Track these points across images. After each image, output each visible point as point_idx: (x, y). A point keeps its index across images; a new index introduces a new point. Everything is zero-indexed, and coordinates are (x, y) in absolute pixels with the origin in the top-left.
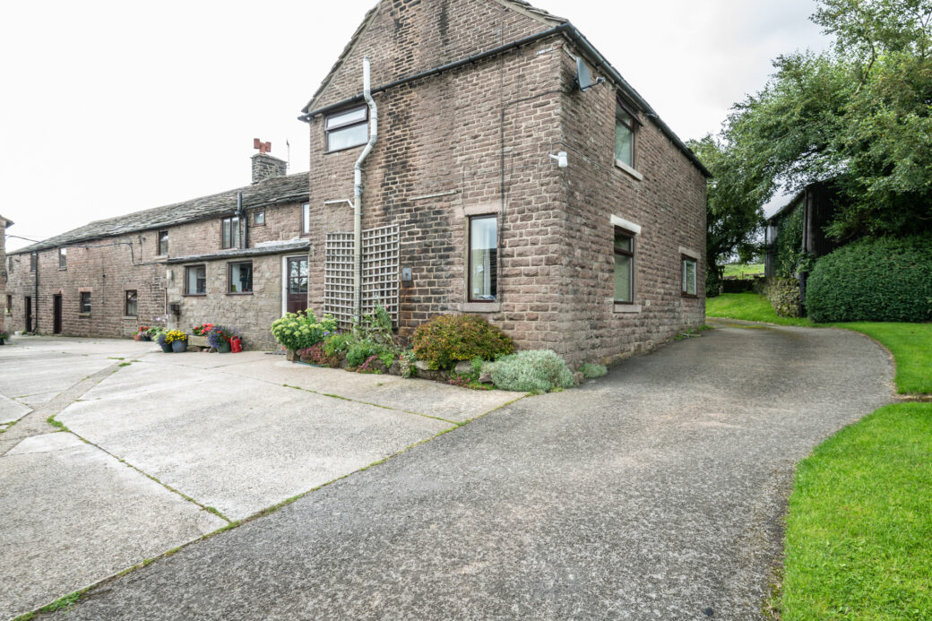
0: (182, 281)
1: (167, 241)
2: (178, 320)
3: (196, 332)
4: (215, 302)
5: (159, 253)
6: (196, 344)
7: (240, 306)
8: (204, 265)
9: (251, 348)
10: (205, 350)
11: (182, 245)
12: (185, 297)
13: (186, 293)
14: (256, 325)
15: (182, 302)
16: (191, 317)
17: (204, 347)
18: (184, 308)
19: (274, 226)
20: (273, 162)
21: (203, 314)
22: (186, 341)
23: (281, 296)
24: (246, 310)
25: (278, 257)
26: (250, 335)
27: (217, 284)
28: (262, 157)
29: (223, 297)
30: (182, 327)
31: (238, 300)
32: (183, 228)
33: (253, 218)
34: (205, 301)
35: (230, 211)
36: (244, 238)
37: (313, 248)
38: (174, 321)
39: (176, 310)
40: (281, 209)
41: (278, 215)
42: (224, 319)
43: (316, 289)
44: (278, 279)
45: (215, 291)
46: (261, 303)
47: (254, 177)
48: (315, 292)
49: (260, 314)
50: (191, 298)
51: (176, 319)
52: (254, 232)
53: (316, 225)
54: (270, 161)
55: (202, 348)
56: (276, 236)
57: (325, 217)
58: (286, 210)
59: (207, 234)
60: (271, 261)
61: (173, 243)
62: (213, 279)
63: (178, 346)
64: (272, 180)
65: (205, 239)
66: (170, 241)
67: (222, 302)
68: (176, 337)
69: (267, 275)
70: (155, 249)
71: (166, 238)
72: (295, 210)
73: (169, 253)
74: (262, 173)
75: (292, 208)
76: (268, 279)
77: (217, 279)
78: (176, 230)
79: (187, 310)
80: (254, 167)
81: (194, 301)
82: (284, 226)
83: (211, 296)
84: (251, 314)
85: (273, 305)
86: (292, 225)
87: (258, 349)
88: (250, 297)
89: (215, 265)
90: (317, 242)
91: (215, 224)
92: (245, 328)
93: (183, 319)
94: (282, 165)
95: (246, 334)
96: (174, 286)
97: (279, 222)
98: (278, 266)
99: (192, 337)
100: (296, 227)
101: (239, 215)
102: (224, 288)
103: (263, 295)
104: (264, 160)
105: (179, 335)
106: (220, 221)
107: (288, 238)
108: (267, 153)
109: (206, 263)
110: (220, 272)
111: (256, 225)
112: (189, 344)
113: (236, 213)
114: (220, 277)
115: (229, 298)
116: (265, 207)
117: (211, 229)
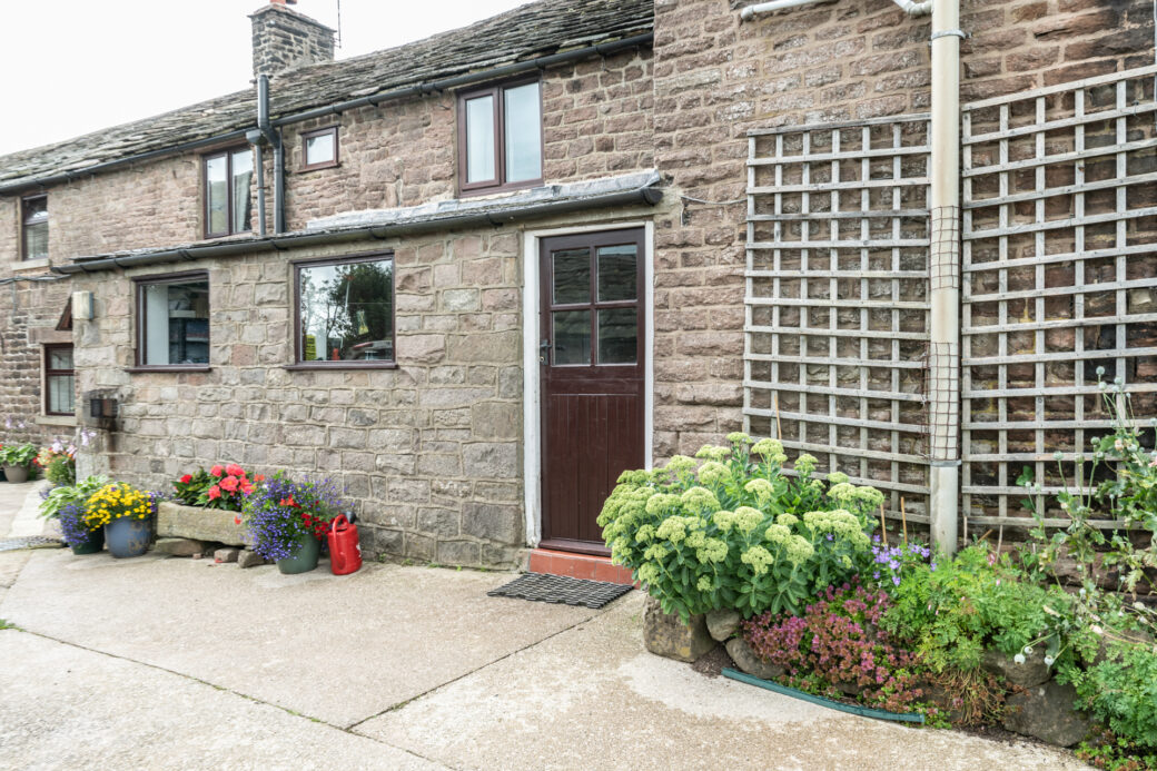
0: (124, 324)
1: (45, 224)
2: (113, 445)
3: (189, 492)
4: (245, 392)
5: (24, 254)
6: (187, 533)
7: (346, 407)
8: (204, 273)
9: (394, 552)
10: (223, 553)
11: (88, 231)
12: (134, 373)
13: (139, 365)
14: (414, 476)
15: (125, 391)
16: (158, 438)
17: (219, 545)
18: (135, 408)
19: (365, 166)
20: (304, 29)
21: (199, 428)
22: (152, 519)
23: (518, 375)
24: (367, 423)
25: (506, 236)
26: (392, 509)
27: (253, 334)
28: (279, 13)
29: (276, 375)
30: (127, 467)
31: (337, 388)
32: (90, 187)
33: (297, 148)
34: (208, 387)
35: (229, 132)
36: (274, 207)
37: (674, 194)
38: (98, 449)
39: (106, 416)
40: (389, 117)
41: (379, 134)
42: (281, 451)
43: (692, 352)
44: (506, 317)
45: (243, 355)
46: (432, 400)
47: (258, 65)
48: (688, 362)
49: (430, 437)
50: (159, 379)
51: (105, 442)
52: (303, 188)
53: (689, 104)
54: (296, 25)
55: (209, 548)
56: (378, 195)
57: (740, 71)
58: (407, 118)
59: (158, 199)
60: (479, 250)
61: (63, 226)
62: (237, 317)
63: (125, 535)
64: (302, 71)
65: (152, 213)
66: (52, 224)
67: (272, 394)
68: (120, 508)
69: (459, 300)
70: (13, 244)
71: (38, 216)
72: (439, 119)
73: (50, 255)
74: (279, 54)
75: (427, 111)
76: (465, 317)
77: (253, 316)
78: (69, 194)
79: (143, 416)
80: (257, 40)
81: (169, 389)
82: (403, 165)
83: (231, 374)
84: (390, 436)
85: (486, 408)
86: (430, 160)
87: (420, 560)
88: (386, 376)
89: (243, 271)
90: (697, 171)
91: (181, 169)
92: (362, 485)
93: (127, 443)
94: (325, 38)
95: (369, 503)
96: (96, 342)
97: (381, 157)
98: (510, 266)
99: (170, 509)
100: (444, 168)
101: (261, 142)
102: (281, 347)
103: (442, 373)
104: (283, 21)
105: (128, 501)
106: (196, 163)
107: (414, 198)
108: (288, 6)
109: (212, 267)
110: (264, 293)
111: (307, 170)
112: (162, 529)
113: (250, 135)
114: (265, 310)
115: (300, 381)
116: (339, 112)
117: (170, 185)
